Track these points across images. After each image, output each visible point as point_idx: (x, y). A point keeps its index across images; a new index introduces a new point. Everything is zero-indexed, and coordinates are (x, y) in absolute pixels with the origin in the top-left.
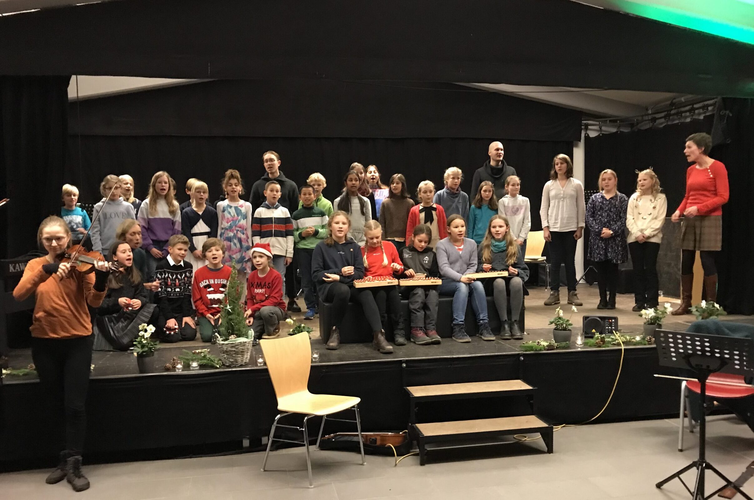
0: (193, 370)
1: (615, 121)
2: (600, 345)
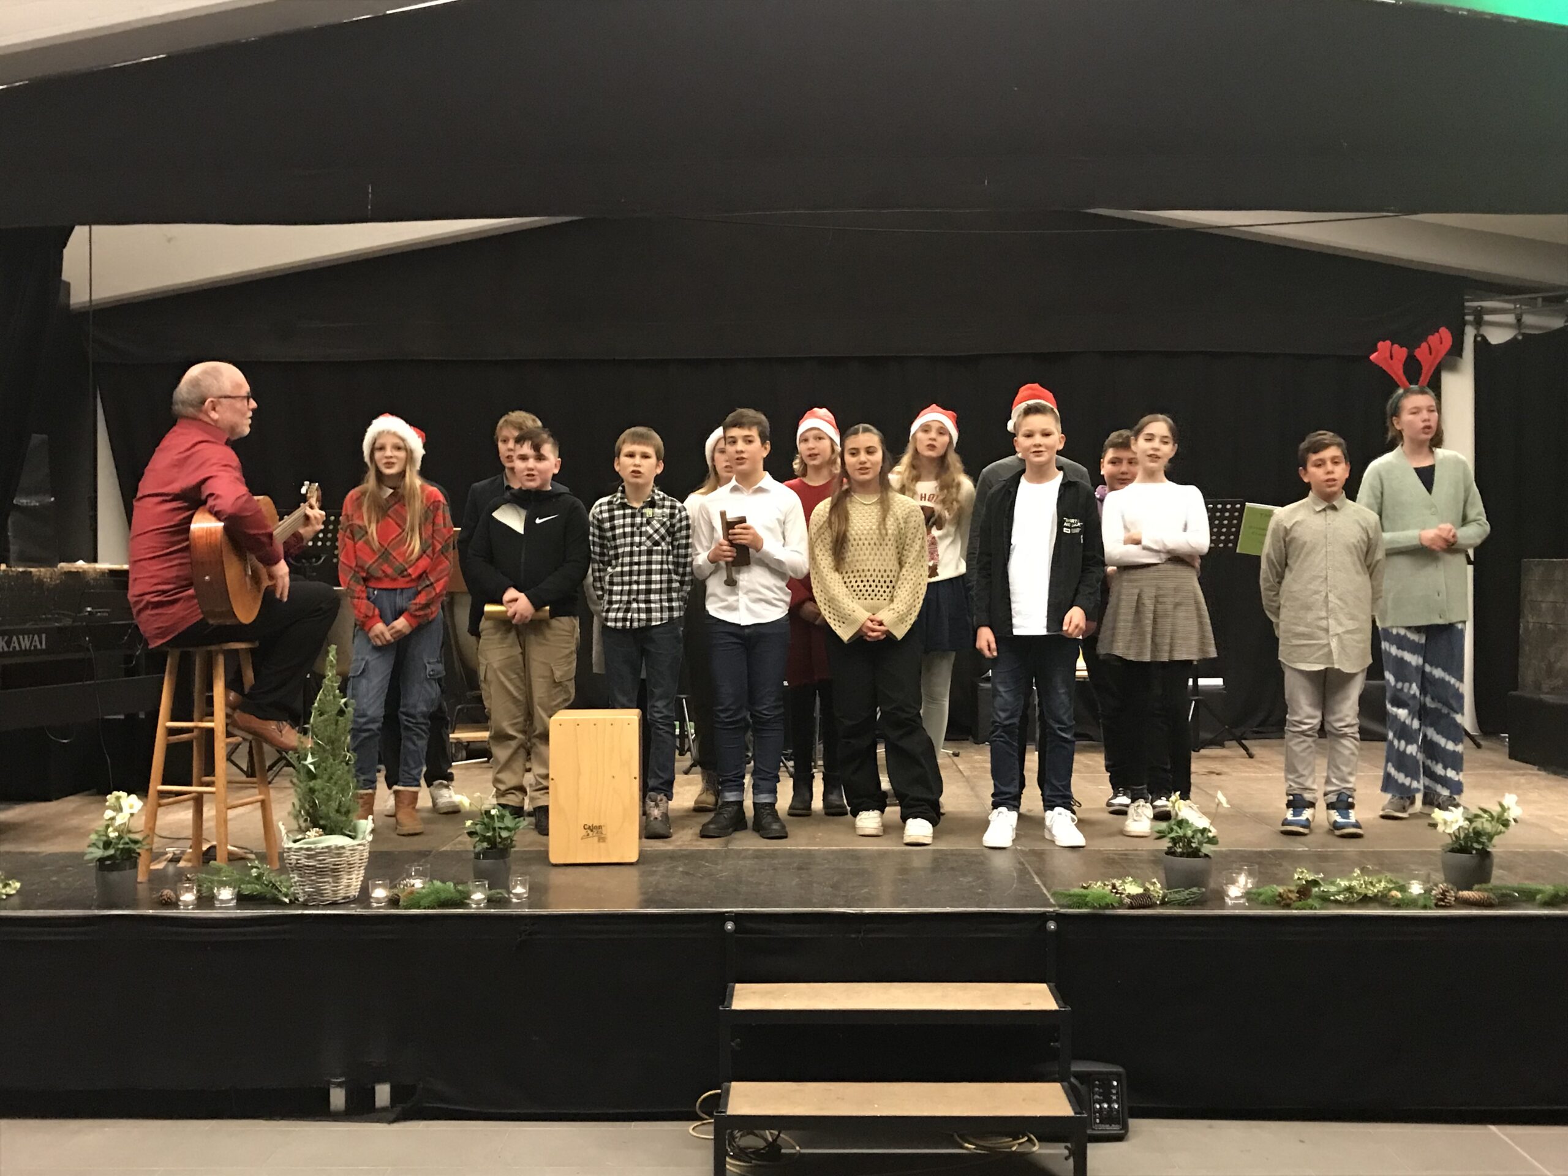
0: (221, 908)
1: (1559, 300)
2: (1288, 901)
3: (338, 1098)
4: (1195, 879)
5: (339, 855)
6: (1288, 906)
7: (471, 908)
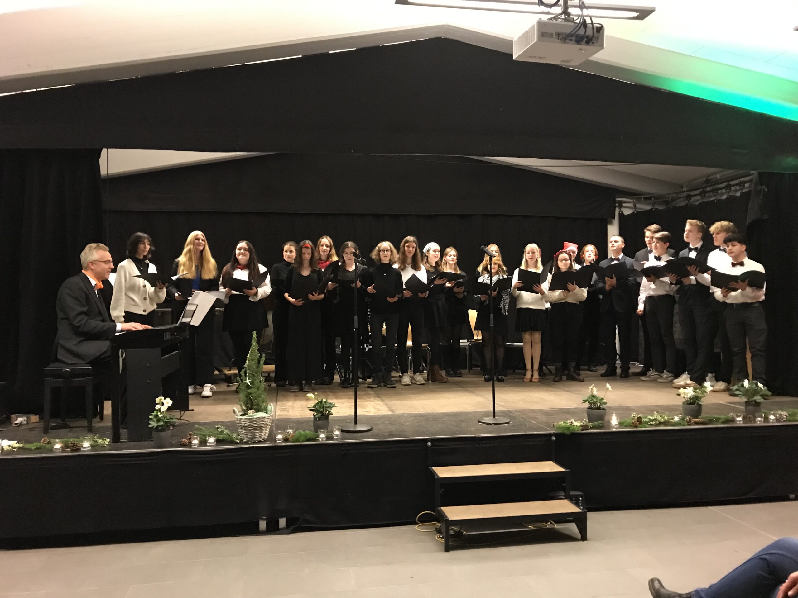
0: (210, 446)
1: (650, 198)
2: (636, 425)
3: (263, 525)
4: (601, 418)
5: (263, 421)
6: (636, 427)
7: (319, 441)
